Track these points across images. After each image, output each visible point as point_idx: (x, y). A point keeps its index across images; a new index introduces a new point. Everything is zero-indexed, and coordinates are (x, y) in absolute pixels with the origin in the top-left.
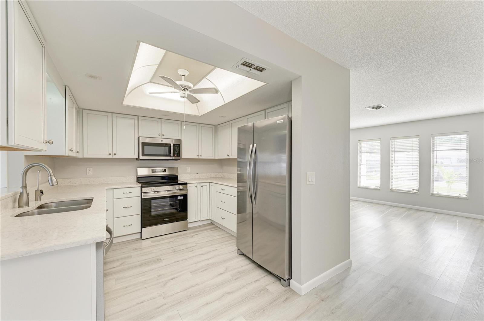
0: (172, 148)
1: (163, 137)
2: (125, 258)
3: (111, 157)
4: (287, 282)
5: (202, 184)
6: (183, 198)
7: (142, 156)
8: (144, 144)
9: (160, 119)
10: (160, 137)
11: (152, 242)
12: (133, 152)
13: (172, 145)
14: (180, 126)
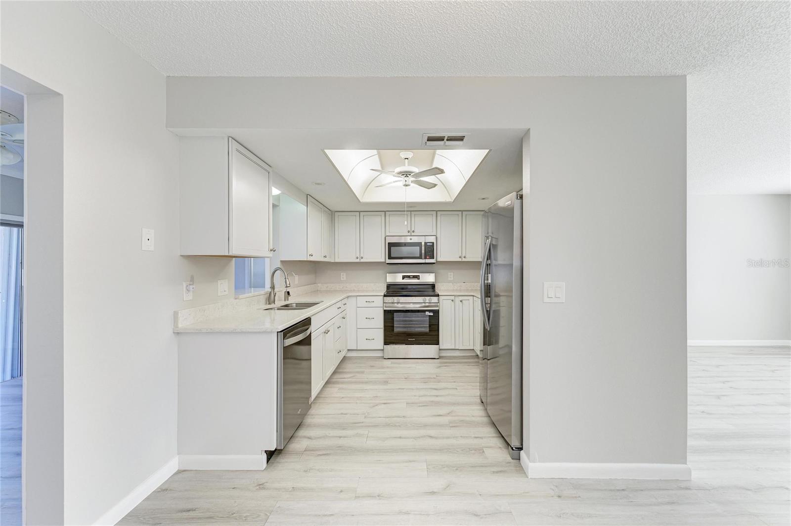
0: (423, 248)
1: (413, 234)
2: (358, 372)
3: (358, 260)
4: (516, 452)
5: (461, 298)
6: (432, 314)
7: (389, 259)
8: (391, 245)
9: (410, 212)
10: (410, 235)
11: (392, 363)
12: (380, 255)
13: (423, 244)
14: (435, 217)
